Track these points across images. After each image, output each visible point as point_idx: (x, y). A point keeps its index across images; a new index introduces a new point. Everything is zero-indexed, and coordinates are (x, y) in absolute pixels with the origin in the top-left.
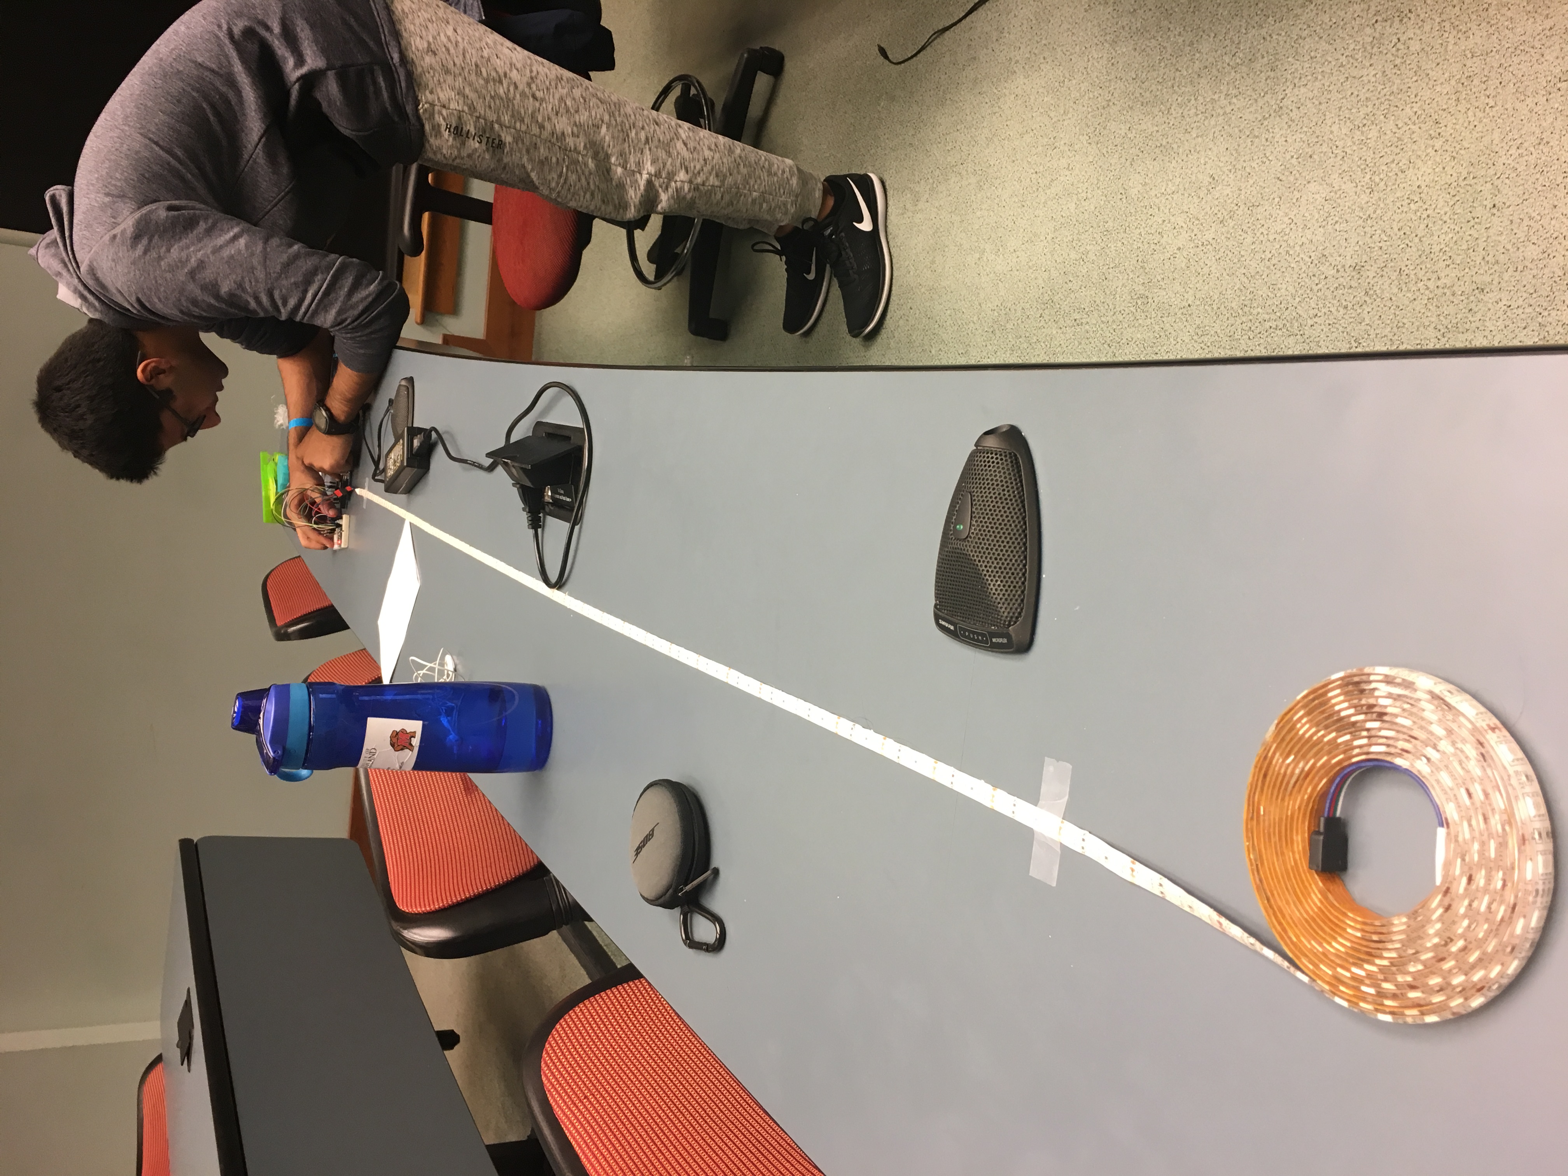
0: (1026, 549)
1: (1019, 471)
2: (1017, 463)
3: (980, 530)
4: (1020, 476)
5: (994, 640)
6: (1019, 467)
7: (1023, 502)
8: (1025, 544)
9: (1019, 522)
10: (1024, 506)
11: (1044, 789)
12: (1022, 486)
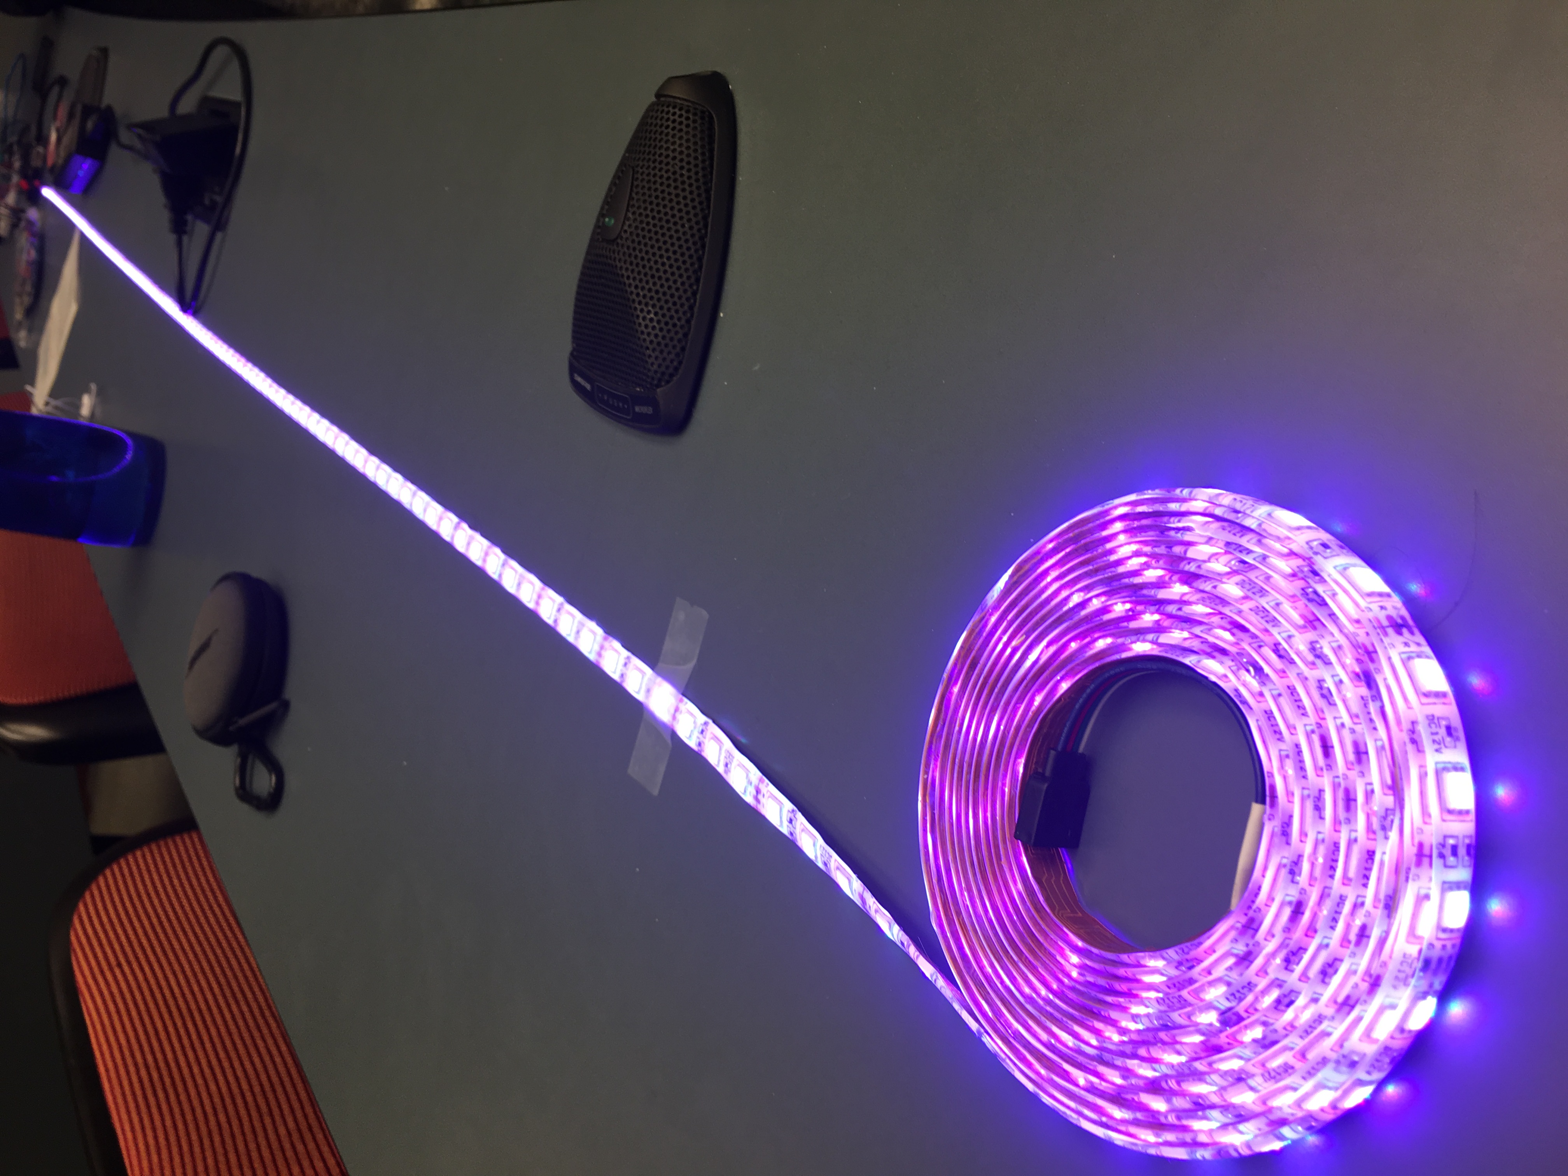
0: (700, 267)
1: (711, 142)
2: (711, 128)
3: (637, 228)
4: (711, 151)
5: (637, 409)
6: (711, 137)
7: (708, 191)
8: (700, 259)
9: (697, 223)
10: (708, 199)
11: (668, 645)
12: (712, 166)
